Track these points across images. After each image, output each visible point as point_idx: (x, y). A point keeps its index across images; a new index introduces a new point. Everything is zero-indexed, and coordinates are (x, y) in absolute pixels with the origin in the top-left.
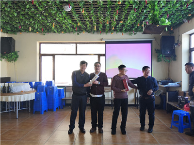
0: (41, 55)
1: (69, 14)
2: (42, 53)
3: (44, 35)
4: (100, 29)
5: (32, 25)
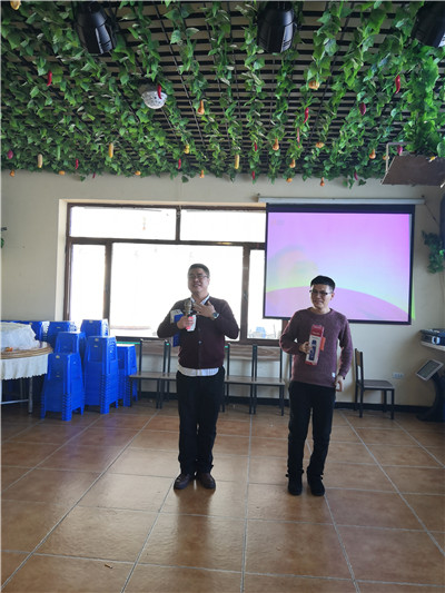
0: (71, 241)
1: (158, 117)
2: (73, 234)
3: (83, 179)
4: (252, 167)
5: (47, 150)
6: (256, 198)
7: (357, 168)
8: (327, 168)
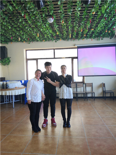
2: (28, 58)
4: (74, 37)
5: (21, 36)
6: (75, 45)
7: (101, 35)
8: (94, 36)
